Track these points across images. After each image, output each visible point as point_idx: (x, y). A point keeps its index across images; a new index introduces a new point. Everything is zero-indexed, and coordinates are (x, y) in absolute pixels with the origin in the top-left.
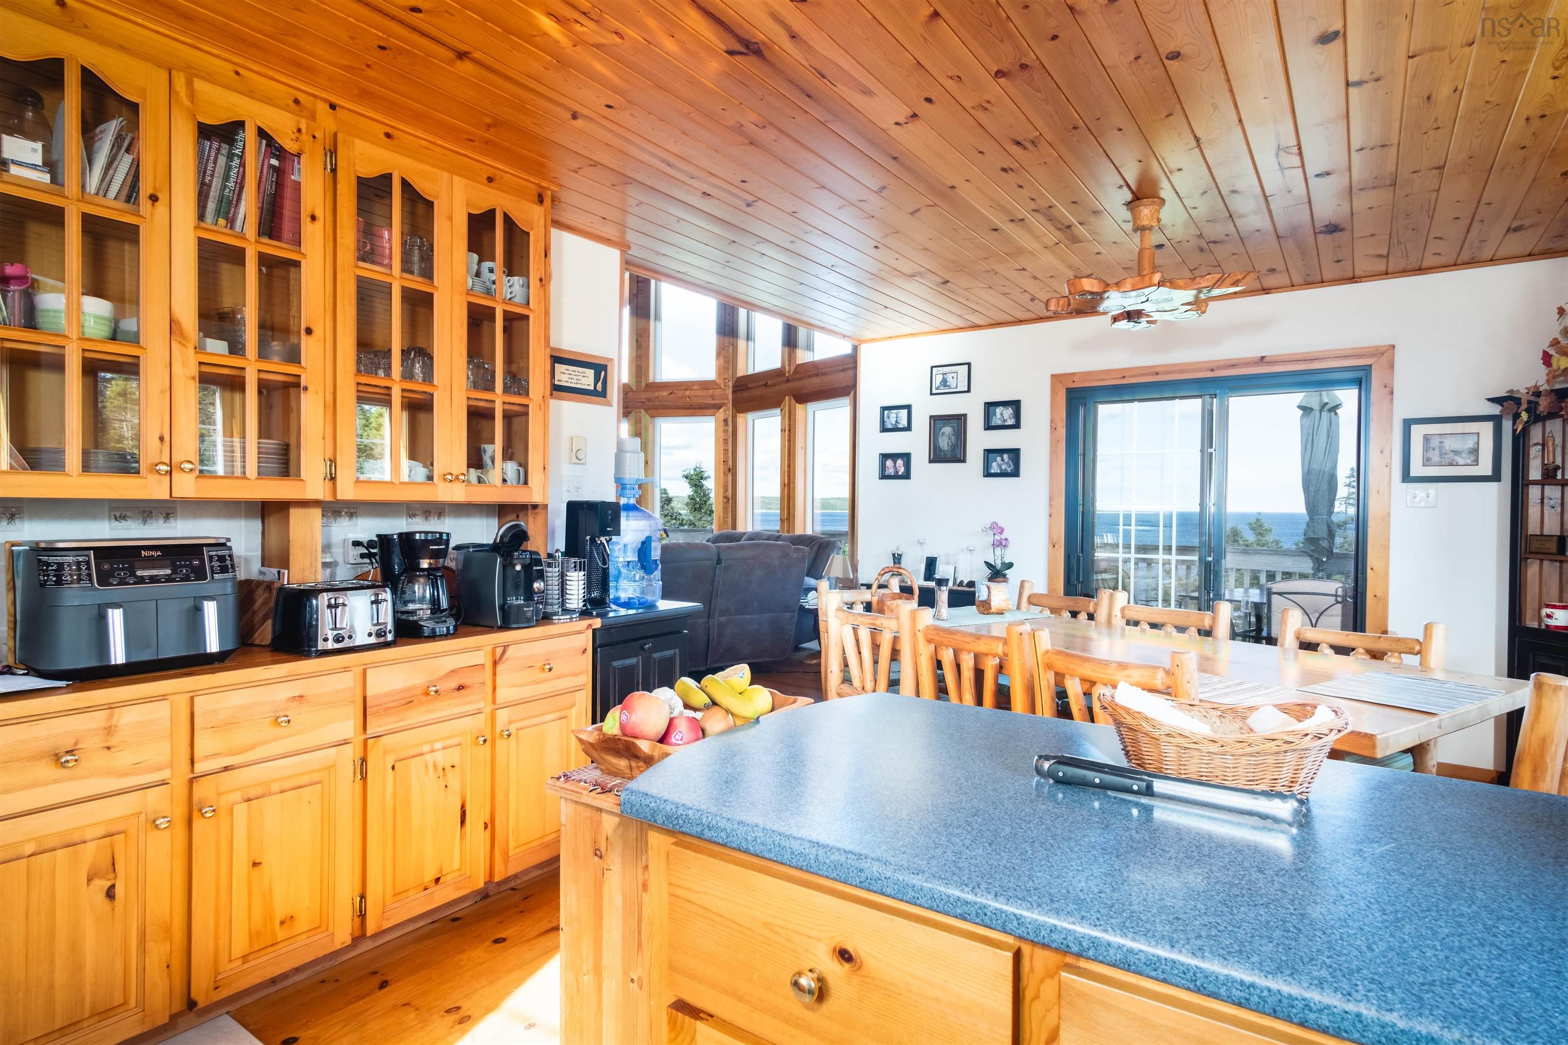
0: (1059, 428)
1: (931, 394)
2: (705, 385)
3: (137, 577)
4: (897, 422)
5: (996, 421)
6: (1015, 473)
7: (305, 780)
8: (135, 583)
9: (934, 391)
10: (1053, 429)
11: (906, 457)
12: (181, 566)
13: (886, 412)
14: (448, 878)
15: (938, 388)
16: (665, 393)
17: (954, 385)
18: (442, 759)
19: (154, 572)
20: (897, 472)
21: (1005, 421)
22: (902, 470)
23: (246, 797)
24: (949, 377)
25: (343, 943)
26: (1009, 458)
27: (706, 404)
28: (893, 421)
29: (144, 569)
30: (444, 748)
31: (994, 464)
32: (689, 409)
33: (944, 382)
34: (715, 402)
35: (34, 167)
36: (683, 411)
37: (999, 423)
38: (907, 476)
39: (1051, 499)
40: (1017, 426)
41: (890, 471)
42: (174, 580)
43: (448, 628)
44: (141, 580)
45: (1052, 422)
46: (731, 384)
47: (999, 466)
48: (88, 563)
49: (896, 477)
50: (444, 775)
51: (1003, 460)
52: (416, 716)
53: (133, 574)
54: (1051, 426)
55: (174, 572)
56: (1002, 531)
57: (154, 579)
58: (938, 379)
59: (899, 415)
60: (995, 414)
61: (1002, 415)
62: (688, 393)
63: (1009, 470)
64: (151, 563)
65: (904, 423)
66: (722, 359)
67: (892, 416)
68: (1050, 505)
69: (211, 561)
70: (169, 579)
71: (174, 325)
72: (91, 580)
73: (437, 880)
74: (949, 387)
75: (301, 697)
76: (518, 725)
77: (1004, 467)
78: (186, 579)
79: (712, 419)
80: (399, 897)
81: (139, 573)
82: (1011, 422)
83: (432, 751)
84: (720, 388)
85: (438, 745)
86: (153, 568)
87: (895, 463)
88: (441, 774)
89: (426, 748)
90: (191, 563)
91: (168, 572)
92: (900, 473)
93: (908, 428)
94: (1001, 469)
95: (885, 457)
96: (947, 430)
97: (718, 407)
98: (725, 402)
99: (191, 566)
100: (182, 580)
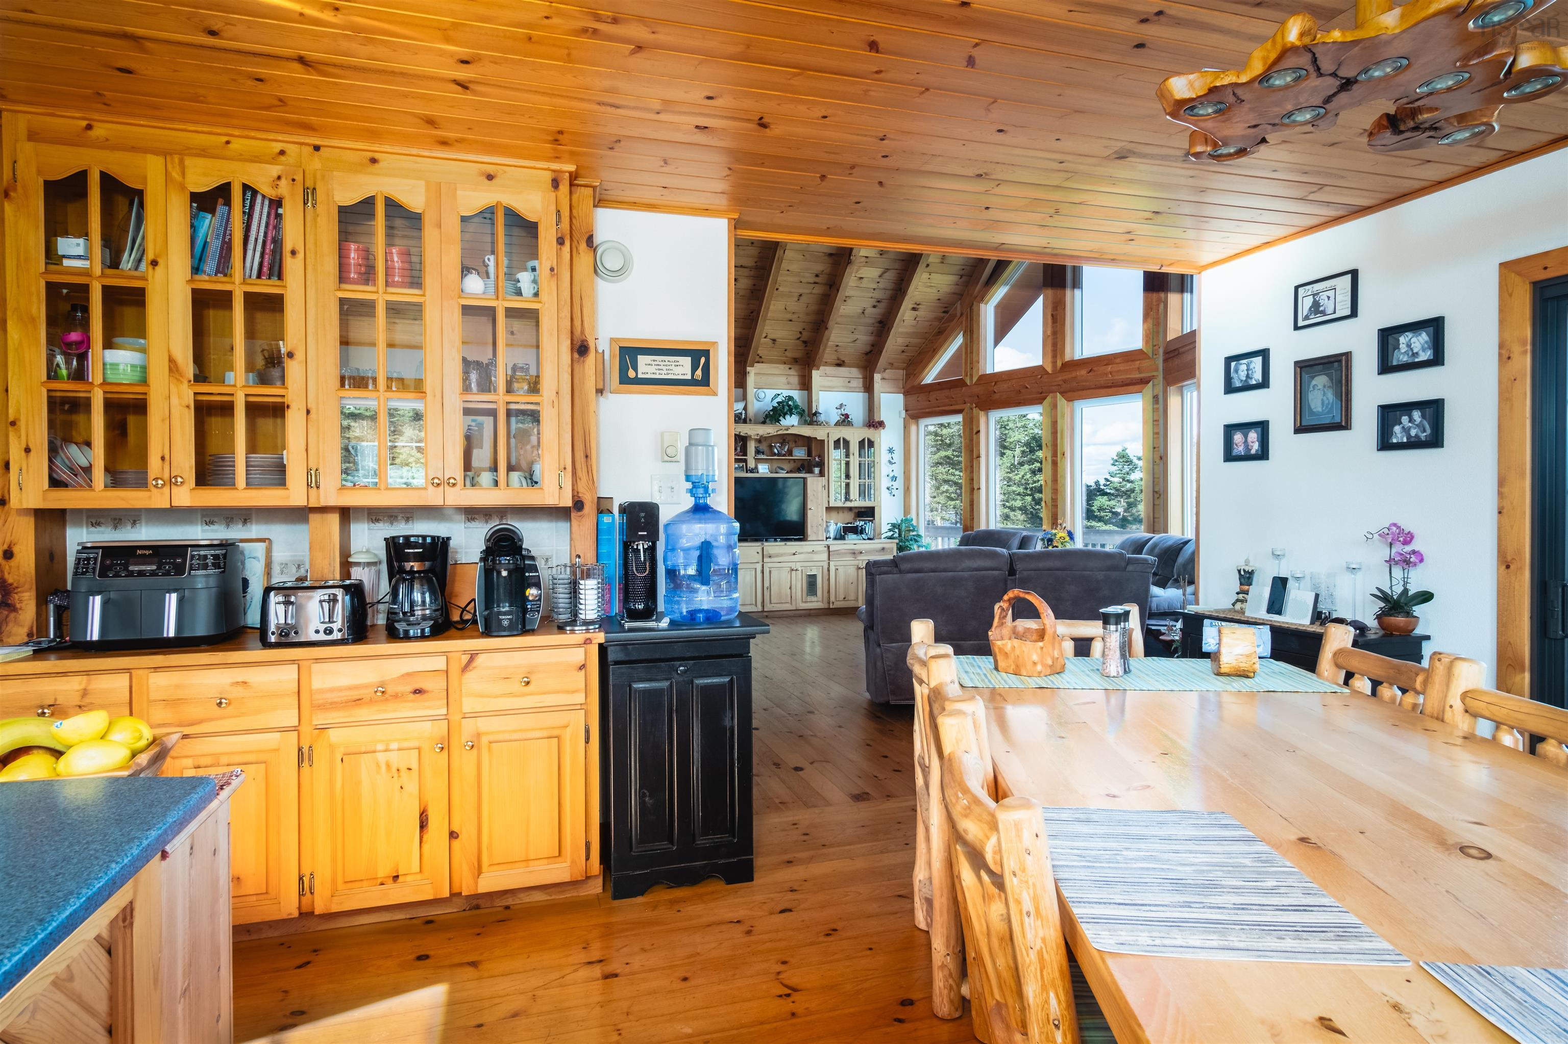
0: (1516, 356)
1: (1296, 328)
2: (1129, 357)
3: (128, 571)
4: (1248, 376)
5: (1400, 357)
6: (1435, 440)
7: (251, 758)
8: (126, 576)
9: (1301, 323)
10: (1505, 357)
11: (1262, 427)
12: (166, 563)
13: (1233, 364)
14: (409, 878)
15: (1306, 318)
16: (1083, 372)
17: (1330, 310)
18: (395, 758)
19: (143, 568)
20: (1247, 448)
21: (1415, 355)
22: (1255, 447)
23: (197, 764)
24: (1323, 299)
25: (290, 914)
26: (1423, 416)
27: (1132, 379)
28: (1243, 375)
29: (136, 564)
30: (399, 750)
31: (1397, 429)
32: (1110, 387)
33: (1316, 308)
34: (1142, 375)
35: (79, 257)
36: (1103, 391)
37: (1405, 359)
38: (1263, 454)
39: (1501, 482)
40: (1437, 359)
41: (1239, 449)
42: (157, 575)
43: (423, 631)
44: (131, 574)
45: (1501, 346)
46: (1161, 351)
47: (1406, 431)
48: (96, 559)
49: (1248, 457)
50: (399, 776)
51: (1411, 420)
52: (363, 713)
53: (126, 569)
54: (1500, 355)
55: (159, 568)
56: (1409, 538)
57: (141, 574)
58: (1306, 304)
59: (1252, 366)
60: (1397, 347)
61: (1409, 345)
62: (1109, 368)
63: (1423, 436)
64: (144, 560)
65: (1258, 376)
66: (1150, 321)
67: (1240, 372)
68: (1500, 494)
69: (192, 559)
70: (153, 574)
71: (173, 367)
72: (94, 573)
73: (396, 878)
74: (1324, 313)
75: (245, 683)
76: (492, 738)
77: (1413, 432)
78: (167, 574)
79: (1139, 395)
80: (349, 885)
81: (131, 568)
82: (1425, 356)
83: (386, 750)
84: (1149, 358)
85: (394, 746)
86: (143, 564)
87: (1246, 436)
88: (396, 775)
89: (380, 747)
90: (175, 561)
91: (154, 567)
92: (1253, 452)
93: (1264, 384)
94: (1409, 437)
95: (1230, 429)
96: (1321, 381)
97: (1144, 382)
98: (1155, 374)
99: (174, 564)
100: (163, 575)
